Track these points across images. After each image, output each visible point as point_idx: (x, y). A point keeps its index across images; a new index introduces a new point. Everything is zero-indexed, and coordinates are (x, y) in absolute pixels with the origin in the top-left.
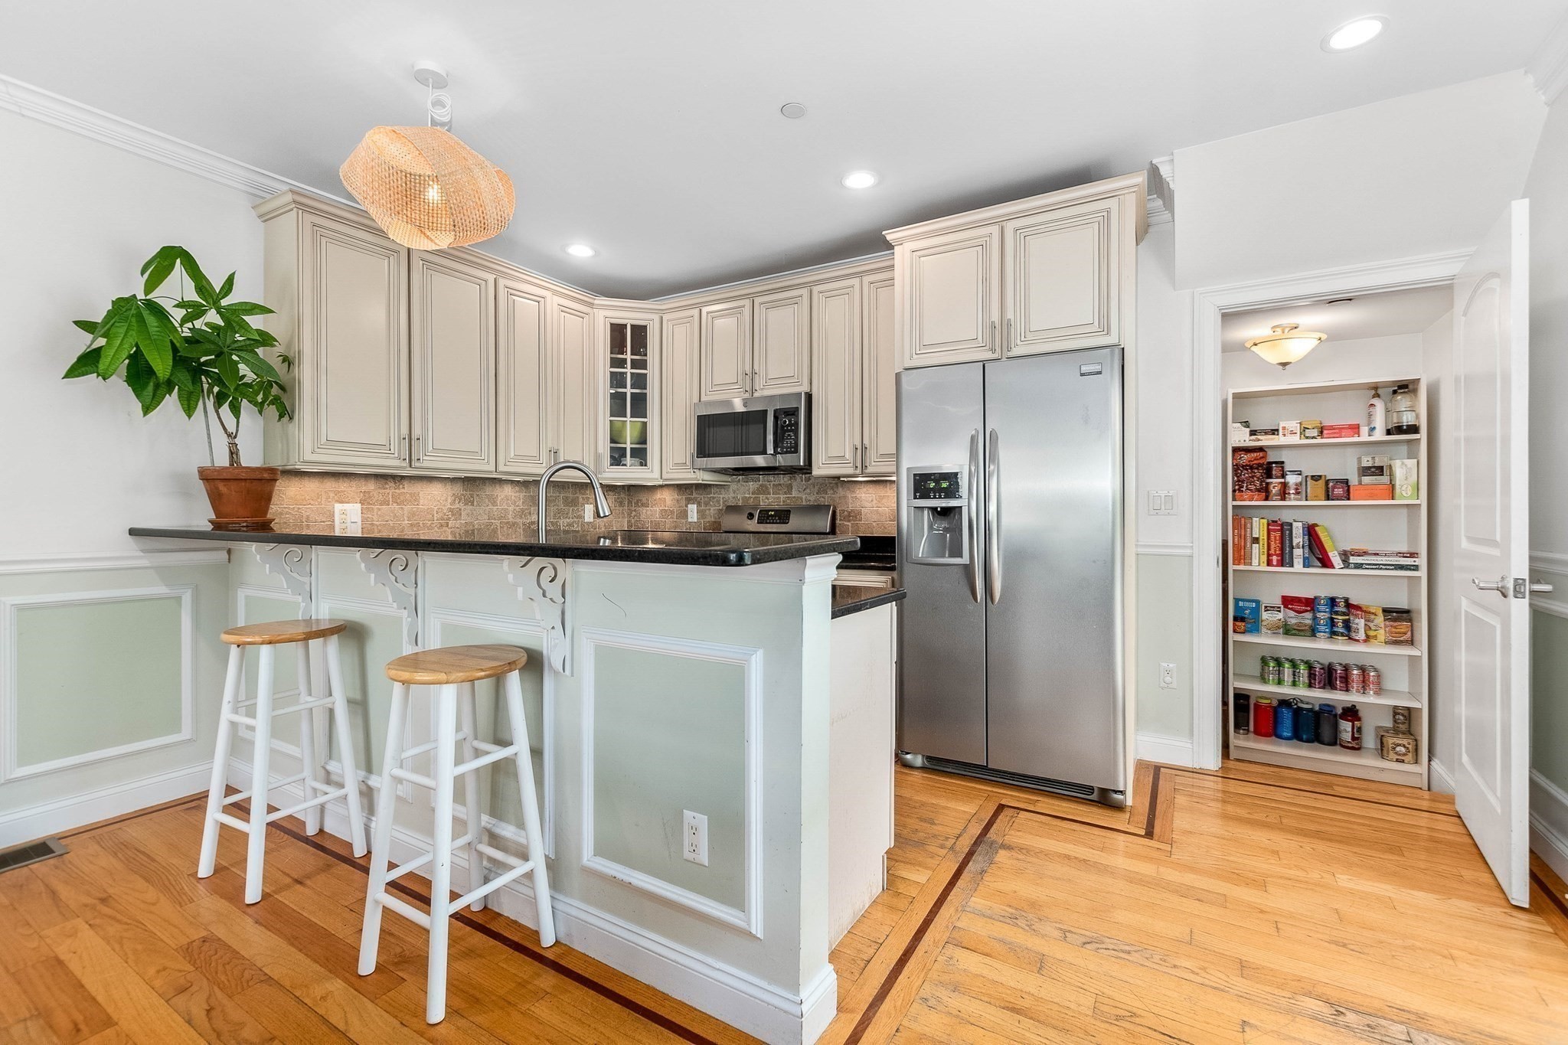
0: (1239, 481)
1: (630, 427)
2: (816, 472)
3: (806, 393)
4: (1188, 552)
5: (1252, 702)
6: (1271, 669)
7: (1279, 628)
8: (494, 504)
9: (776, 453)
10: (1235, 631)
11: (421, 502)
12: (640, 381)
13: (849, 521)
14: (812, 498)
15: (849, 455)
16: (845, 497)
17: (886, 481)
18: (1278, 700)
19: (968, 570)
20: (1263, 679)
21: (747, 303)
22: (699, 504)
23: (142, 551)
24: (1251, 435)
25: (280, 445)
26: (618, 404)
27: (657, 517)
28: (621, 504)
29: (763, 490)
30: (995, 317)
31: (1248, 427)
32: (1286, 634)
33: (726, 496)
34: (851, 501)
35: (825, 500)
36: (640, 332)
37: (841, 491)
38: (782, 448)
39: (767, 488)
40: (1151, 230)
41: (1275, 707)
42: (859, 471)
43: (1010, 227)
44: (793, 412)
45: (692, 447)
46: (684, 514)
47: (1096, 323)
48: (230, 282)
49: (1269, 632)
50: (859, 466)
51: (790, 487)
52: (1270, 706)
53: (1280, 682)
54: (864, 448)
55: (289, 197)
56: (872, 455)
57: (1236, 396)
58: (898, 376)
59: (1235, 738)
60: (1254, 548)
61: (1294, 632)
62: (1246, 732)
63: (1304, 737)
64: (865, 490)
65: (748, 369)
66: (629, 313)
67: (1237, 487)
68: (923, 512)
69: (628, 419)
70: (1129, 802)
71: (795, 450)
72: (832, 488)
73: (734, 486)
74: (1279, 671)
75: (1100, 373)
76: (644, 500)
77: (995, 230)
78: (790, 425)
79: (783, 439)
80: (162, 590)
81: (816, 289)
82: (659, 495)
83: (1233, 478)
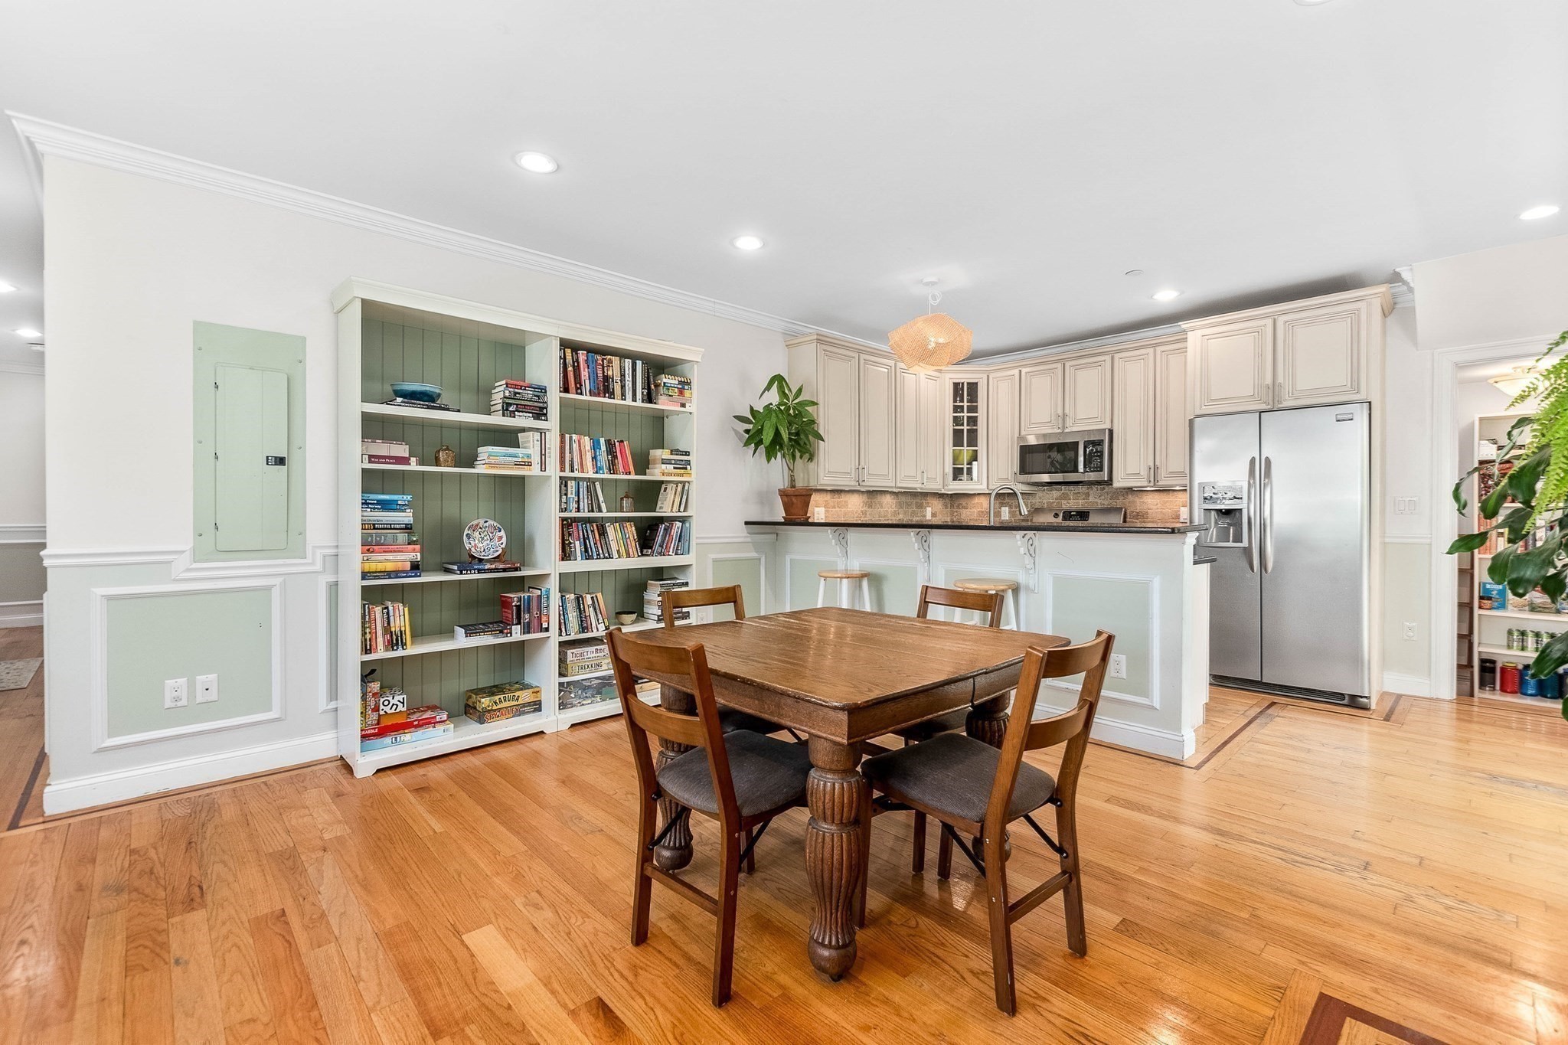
0: (1486, 487)
1: (966, 451)
2: (1116, 484)
3: (1109, 430)
4: (1428, 541)
5: (1499, 665)
6: (1515, 637)
7: (1525, 606)
8: (882, 507)
9: (1085, 472)
10: (1480, 607)
11: (849, 506)
12: (973, 421)
13: (1137, 519)
14: (1106, 502)
15: (1144, 473)
16: (1134, 502)
17: (1169, 490)
18: (1523, 665)
19: (1247, 552)
20: (1509, 647)
21: (1060, 366)
22: (1010, 507)
23: (749, 533)
24: (1498, 450)
25: (802, 475)
26: (958, 436)
27: (975, 516)
28: (946, 507)
29: (1065, 497)
30: (1269, 380)
31: (1496, 444)
32: (1532, 611)
33: (1033, 501)
34: (1139, 504)
35: (1118, 503)
36: (973, 387)
37: (1130, 497)
38: (1090, 468)
39: (1067, 494)
40: (1397, 306)
41: (1520, 670)
42: (1152, 484)
43: (1281, 320)
44: (1100, 443)
45: (1016, 467)
46: (998, 514)
47: (1349, 385)
48: (800, 391)
49: (1515, 609)
50: (1152, 480)
51: (1088, 495)
52: (1515, 668)
53: (1523, 649)
54: (1156, 468)
55: (815, 337)
56: (1162, 473)
57: (1481, 419)
58: (1191, 422)
59: (1479, 692)
60: (1499, 543)
61: (1539, 609)
62: (1492, 689)
63: (1549, 695)
64: (1151, 496)
65: (1060, 412)
66: (965, 376)
67: (1483, 492)
68: (1210, 513)
69: (965, 448)
70: (1373, 706)
71: (1101, 469)
72: (1123, 495)
73: (1040, 494)
74: (1523, 639)
75: (1352, 419)
76: (964, 504)
77: (1269, 322)
78: (1097, 452)
79: (1090, 463)
80: (754, 554)
81: (1117, 356)
82: (976, 500)
83: (1480, 486)
